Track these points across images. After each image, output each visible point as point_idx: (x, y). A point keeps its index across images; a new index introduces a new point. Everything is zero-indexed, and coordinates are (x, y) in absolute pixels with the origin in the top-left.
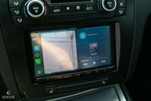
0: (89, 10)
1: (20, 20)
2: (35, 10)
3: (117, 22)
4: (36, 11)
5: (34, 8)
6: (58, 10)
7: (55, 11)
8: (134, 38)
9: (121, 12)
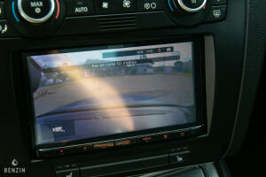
0: (151, 10)
1: (4, 28)
2: (35, 7)
3: (208, 34)
4: (38, 11)
5: (33, 4)
6: (85, 9)
7: (77, 10)
8: (244, 69)
9: (217, 14)
